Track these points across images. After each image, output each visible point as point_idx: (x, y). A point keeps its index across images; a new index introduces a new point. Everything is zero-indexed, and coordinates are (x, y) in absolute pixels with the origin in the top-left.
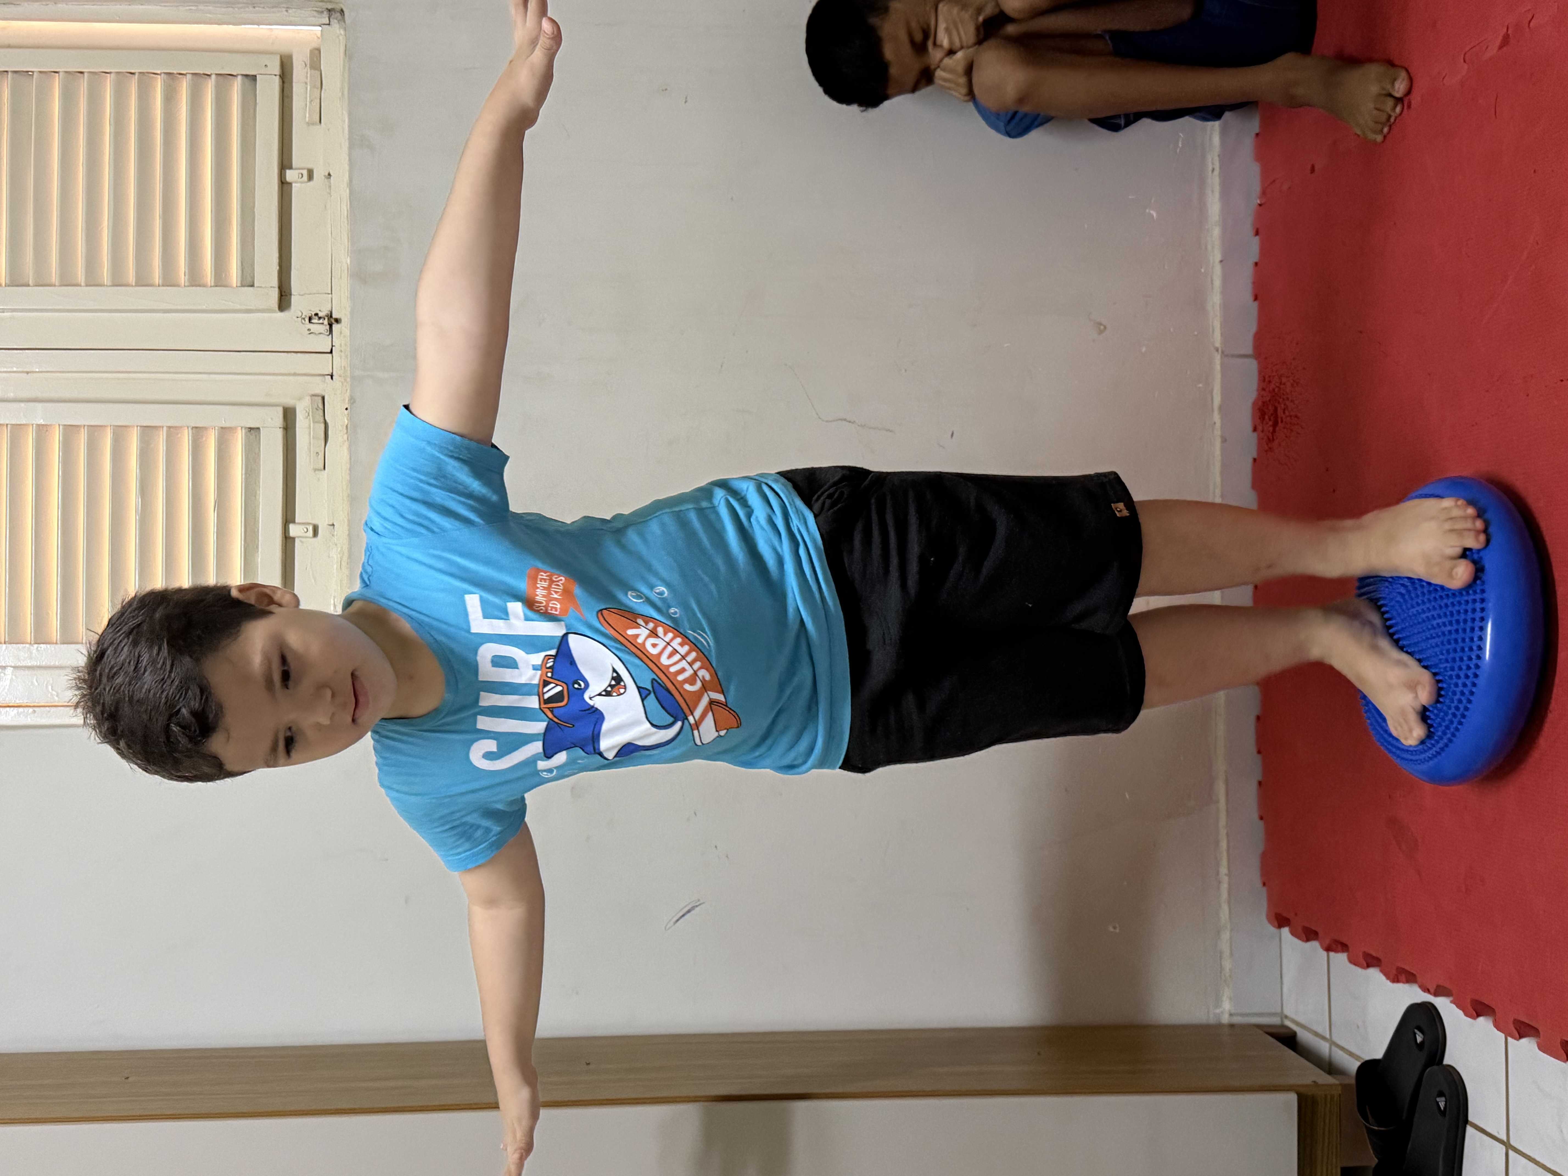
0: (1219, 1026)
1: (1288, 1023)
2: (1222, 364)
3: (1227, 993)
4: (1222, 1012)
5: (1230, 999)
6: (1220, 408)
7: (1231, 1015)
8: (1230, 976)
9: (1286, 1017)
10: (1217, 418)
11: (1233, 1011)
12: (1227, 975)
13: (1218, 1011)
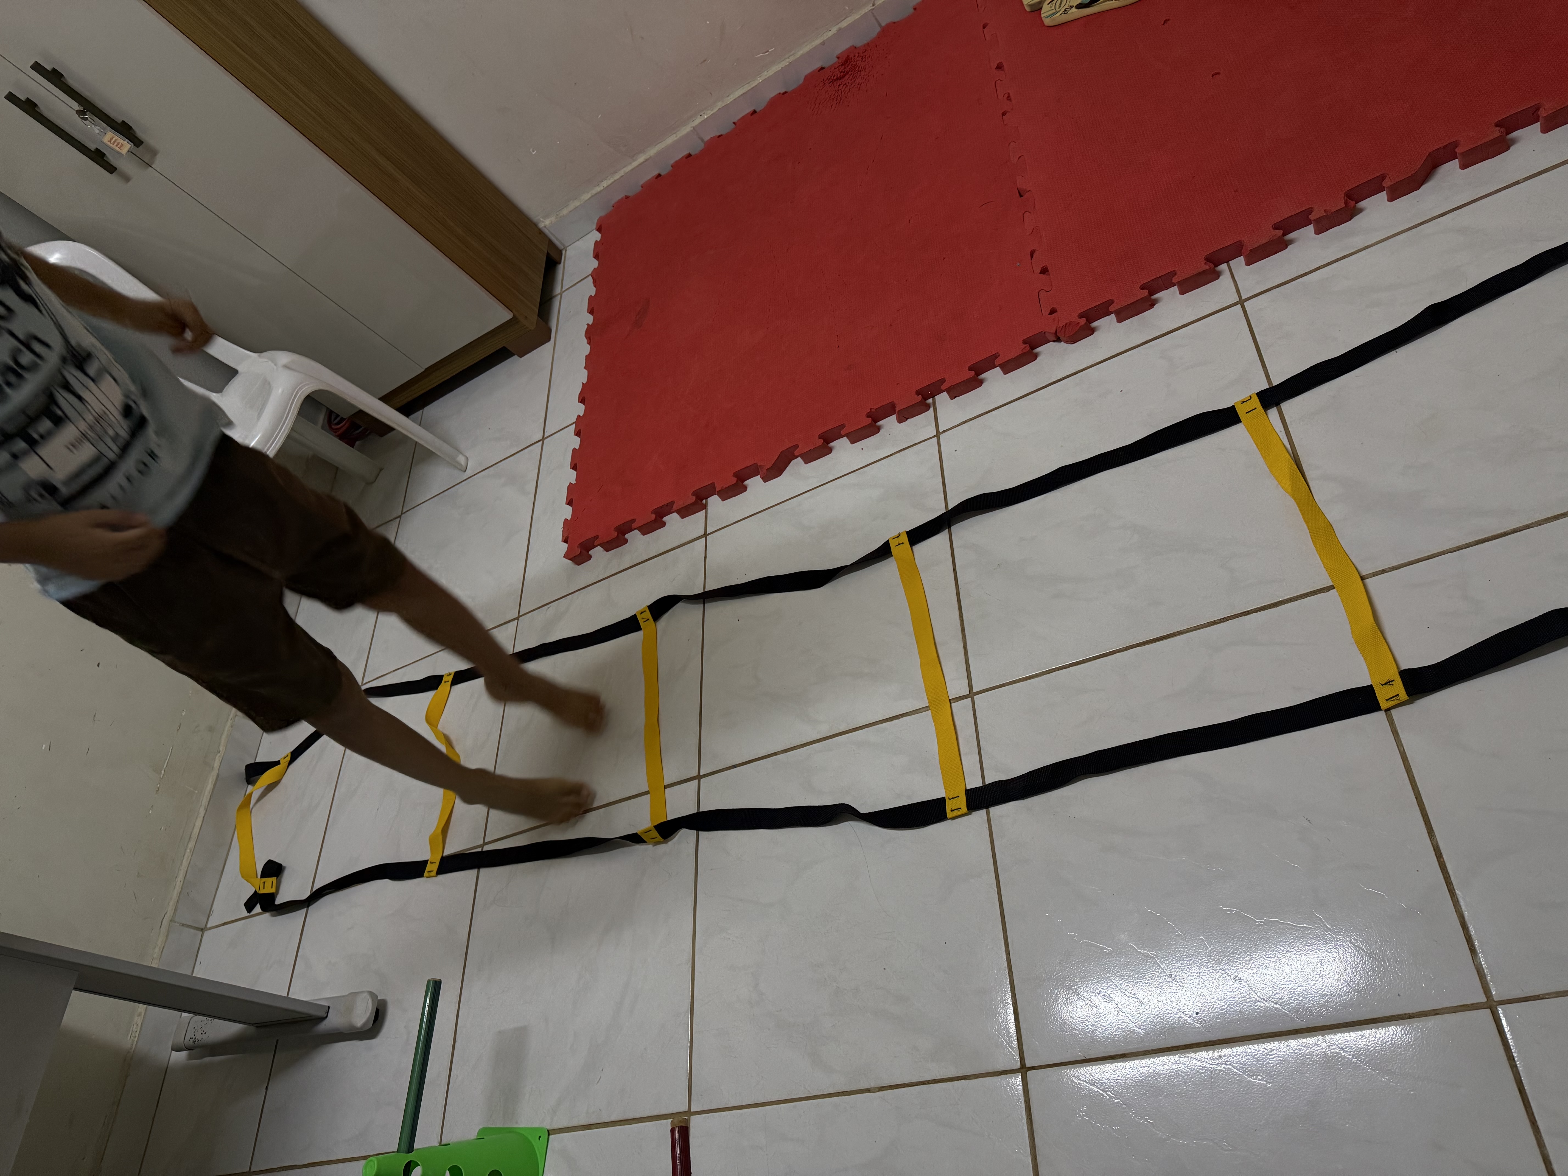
0: (535, 225)
1: (564, 252)
2: (866, 13)
3: (553, 219)
4: (543, 222)
5: (551, 223)
6: (840, 29)
7: (545, 227)
8: (561, 217)
9: (566, 251)
10: (834, 30)
11: (547, 227)
12: (560, 215)
13: (541, 219)
